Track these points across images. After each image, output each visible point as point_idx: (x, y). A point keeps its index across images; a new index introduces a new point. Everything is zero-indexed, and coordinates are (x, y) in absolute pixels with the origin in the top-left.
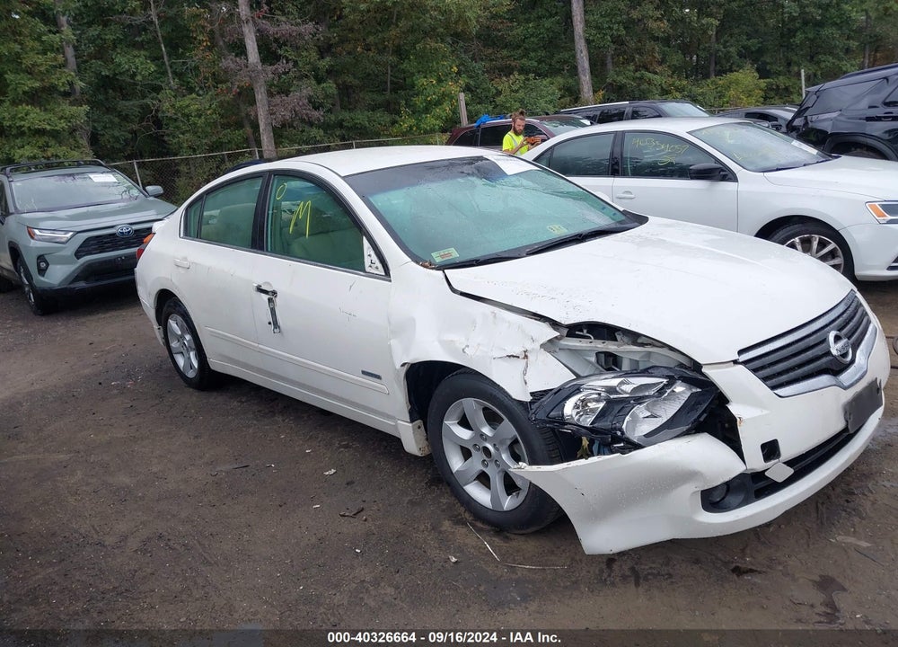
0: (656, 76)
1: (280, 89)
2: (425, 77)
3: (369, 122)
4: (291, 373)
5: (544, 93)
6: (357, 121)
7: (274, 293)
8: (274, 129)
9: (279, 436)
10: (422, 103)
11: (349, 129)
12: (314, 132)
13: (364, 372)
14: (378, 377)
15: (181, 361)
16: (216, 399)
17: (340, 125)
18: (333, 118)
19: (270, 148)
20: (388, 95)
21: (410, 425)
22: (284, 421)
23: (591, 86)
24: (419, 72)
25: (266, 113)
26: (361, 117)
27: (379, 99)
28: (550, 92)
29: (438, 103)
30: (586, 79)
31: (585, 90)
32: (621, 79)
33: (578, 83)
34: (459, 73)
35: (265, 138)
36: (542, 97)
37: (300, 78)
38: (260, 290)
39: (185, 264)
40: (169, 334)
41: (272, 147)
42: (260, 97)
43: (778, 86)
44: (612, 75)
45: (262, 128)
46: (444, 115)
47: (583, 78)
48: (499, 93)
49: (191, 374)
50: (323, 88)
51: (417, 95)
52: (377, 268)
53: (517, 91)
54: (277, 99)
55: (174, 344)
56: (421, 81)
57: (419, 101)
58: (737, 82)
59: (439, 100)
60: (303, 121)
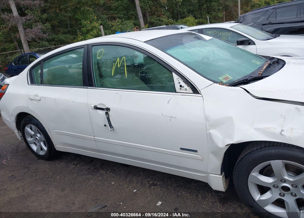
0: (164, 19)
1: (28, 26)
2: (85, 21)
3: (65, 38)
4: (120, 151)
5: (128, 25)
6: (60, 38)
7: (108, 109)
8: (28, 42)
9: (110, 183)
10: (85, 30)
11: (57, 41)
12: (44, 43)
13: (181, 149)
14: (196, 151)
15: (34, 148)
16: (60, 165)
17: (53, 40)
18: (51, 37)
19: (27, 49)
20: (69, 29)
21: (221, 176)
22: (106, 173)
23: (143, 22)
24: (82, 19)
25: (24, 36)
26: (62, 37)
27: (66, 30)
28: (130, 25)
29: (92, 30)
30: (142, 20)
31: (142, 24)
32: (153, 20)
33: (139, 22)
34: (97, 19)
35: (25, 46)
36: (128, 27)
37: (36, 22)
38: (96, 108)
39: (37, 98)
40: (26, 134)
41: (28, 49)
42: (20, 29)
43: (200, 22)
44: (149, 19)
45: (23, 42)
46: (94, 34)
47: (140, 20)
48: (113, 26)
49: (42, 153)
50: (45, 26)
51: (83, 27)
52: (186, 89)
53: (119, 25)
54: (28, 30)
55: (29, 139)
56: (84, 22)
57: (84, 30)
58: (189, 20)
59: (91, 29)
60: (39, 38)
